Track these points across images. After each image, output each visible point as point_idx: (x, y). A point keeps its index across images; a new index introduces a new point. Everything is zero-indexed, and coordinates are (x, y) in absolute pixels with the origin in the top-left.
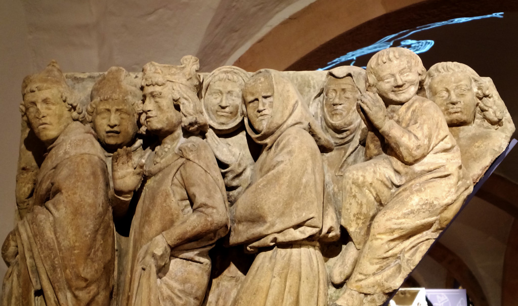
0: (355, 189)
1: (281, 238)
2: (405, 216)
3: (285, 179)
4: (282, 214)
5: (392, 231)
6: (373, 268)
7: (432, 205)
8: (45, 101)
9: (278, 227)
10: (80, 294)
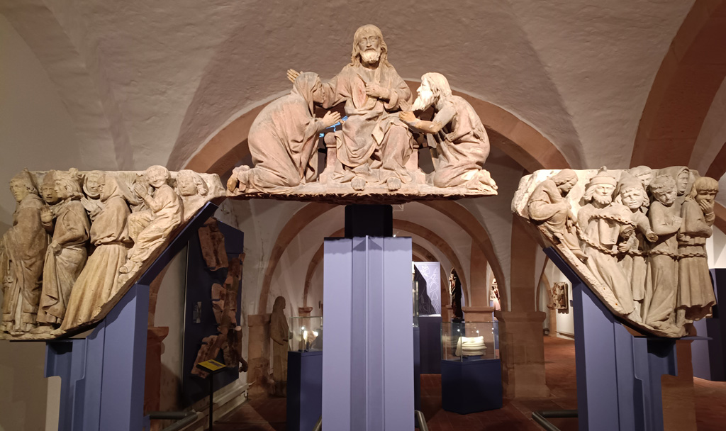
0: (132, 222)
1: (102, 241)
2: (149, 233)
3: (105, 218)
4: (103, 232)
5: (144, 238)
6: (137, 252)
7: (159, 228)
8: (16, 186)
9: (101, 237)
10: (27, 261)
